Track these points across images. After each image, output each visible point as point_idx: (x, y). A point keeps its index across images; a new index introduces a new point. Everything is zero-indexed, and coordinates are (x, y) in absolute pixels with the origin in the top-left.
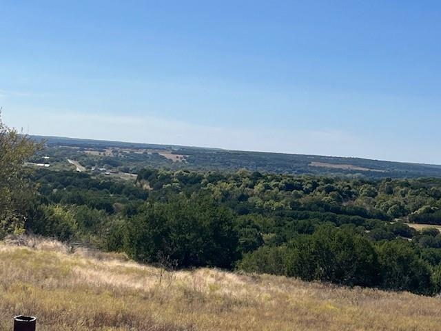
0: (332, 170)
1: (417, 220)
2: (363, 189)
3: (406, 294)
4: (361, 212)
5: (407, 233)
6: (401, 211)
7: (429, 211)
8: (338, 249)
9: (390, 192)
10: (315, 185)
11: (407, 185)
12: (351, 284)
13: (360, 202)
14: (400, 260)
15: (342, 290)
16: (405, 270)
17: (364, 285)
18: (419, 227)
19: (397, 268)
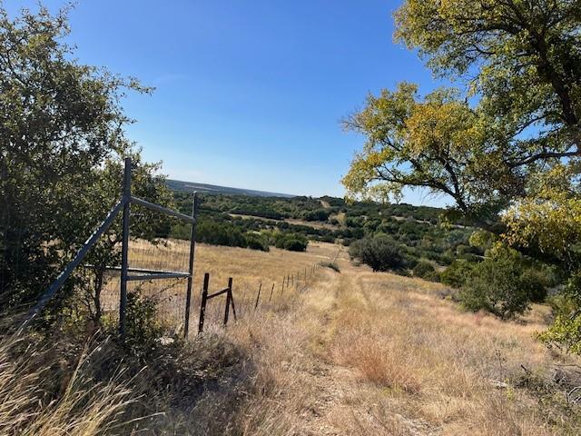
0: (196, 189)
1: (233, 213)
2: (210, 198)
3: (238, 248)
4: (209, 209)
5: (229, 218)
6: (226, 209)
7: (238, 209)
8: (212, 231)
9: (221, 200)
10: (188, 195)
11: (229, 197)
12: (217, 244)
13: (208, 204)
14: (235, 234)
15: (214, 247)
16: (237, 239)
17: (222, 244)
18: (234, 216)
19: (233, 237)
